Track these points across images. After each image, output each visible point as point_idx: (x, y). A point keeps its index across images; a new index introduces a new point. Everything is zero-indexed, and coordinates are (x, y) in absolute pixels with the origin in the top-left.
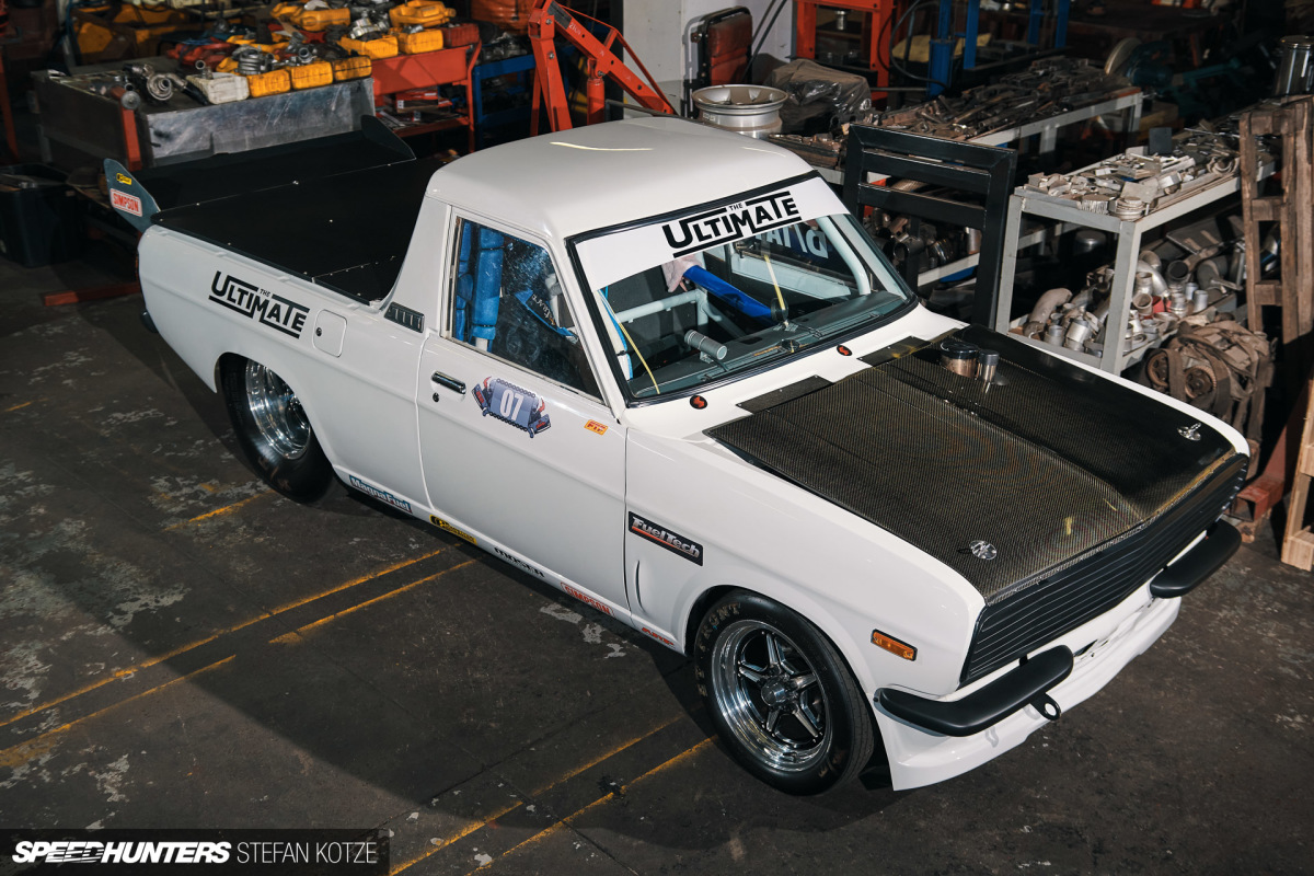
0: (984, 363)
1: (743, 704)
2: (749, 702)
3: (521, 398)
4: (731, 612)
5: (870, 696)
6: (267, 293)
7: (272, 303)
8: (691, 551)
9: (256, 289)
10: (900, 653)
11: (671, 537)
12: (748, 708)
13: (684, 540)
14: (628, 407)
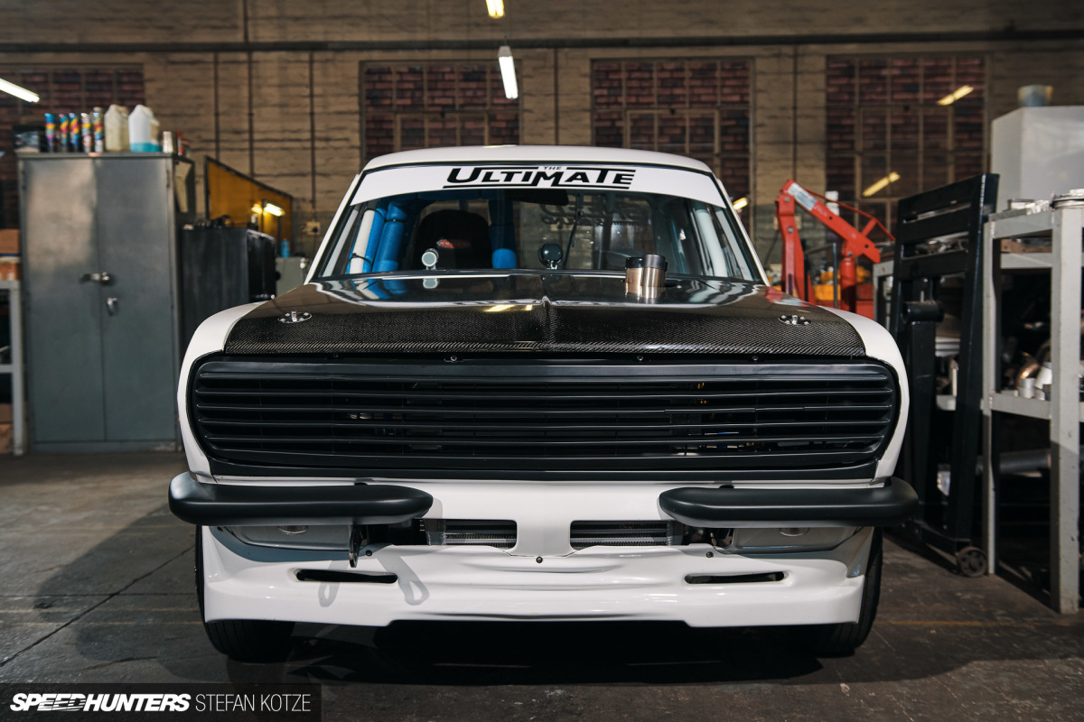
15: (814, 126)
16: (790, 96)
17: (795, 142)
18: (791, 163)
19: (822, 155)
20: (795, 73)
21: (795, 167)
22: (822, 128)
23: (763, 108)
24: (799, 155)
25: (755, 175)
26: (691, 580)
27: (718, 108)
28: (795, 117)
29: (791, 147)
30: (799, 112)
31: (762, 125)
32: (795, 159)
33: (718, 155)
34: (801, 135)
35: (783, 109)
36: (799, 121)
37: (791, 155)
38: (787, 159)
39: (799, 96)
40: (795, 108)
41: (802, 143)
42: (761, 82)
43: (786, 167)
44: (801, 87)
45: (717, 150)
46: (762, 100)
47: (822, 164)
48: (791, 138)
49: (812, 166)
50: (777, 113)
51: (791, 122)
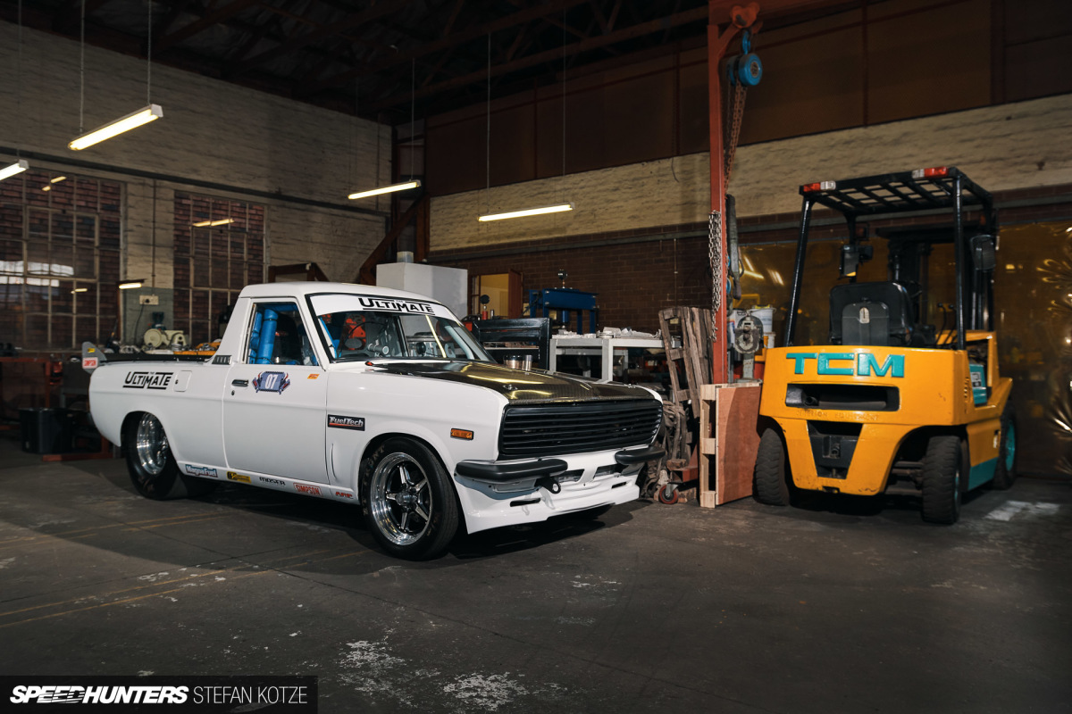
0: (525, 360)
1: (385, 509)
2: (390, 508)
3: (276, 376)
4: (379, 453)
5: (452, 473)
6: (152, 373)
7: (155, 376)
8: (357, 424)
9: (147, 373)
10: (464, 438)
11: (349, 420)
12: (388, 511)
13: (354, 419)
14: (330, 362)
15: (167, 235)
16: (151, 213)
17: (154, 245)
18: (151, 259)
19: (172, 256)
20: (155, 198)
21: (154, 262)
22: (172, 238)
23: (132, 218)
24: (156, 254)
25: (125, 265)
26: (614, 487)
27: (98, 214)
28: (154, 228)
29: (152, 248)
30: (157, 225)
31: (131, 231)
32: (154, 257)
33: (97, 247)
34: (158, 241)
35: (146, 221)
36: (157, 231)
37: (151, 253)
38: (149, 256)
39: (157, 213)
40: (154, 222)
41: (158, 246)
42: (131, 201)
43: (148, 261)
44: (157, 208)
45: (97, 244)
46: (131, 213)
47: (172, 261)
48: (151, 243)
49: (165, 263)
50: (142, 224)
51: (152, 231)
